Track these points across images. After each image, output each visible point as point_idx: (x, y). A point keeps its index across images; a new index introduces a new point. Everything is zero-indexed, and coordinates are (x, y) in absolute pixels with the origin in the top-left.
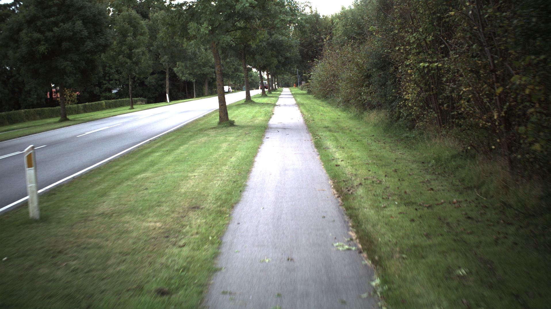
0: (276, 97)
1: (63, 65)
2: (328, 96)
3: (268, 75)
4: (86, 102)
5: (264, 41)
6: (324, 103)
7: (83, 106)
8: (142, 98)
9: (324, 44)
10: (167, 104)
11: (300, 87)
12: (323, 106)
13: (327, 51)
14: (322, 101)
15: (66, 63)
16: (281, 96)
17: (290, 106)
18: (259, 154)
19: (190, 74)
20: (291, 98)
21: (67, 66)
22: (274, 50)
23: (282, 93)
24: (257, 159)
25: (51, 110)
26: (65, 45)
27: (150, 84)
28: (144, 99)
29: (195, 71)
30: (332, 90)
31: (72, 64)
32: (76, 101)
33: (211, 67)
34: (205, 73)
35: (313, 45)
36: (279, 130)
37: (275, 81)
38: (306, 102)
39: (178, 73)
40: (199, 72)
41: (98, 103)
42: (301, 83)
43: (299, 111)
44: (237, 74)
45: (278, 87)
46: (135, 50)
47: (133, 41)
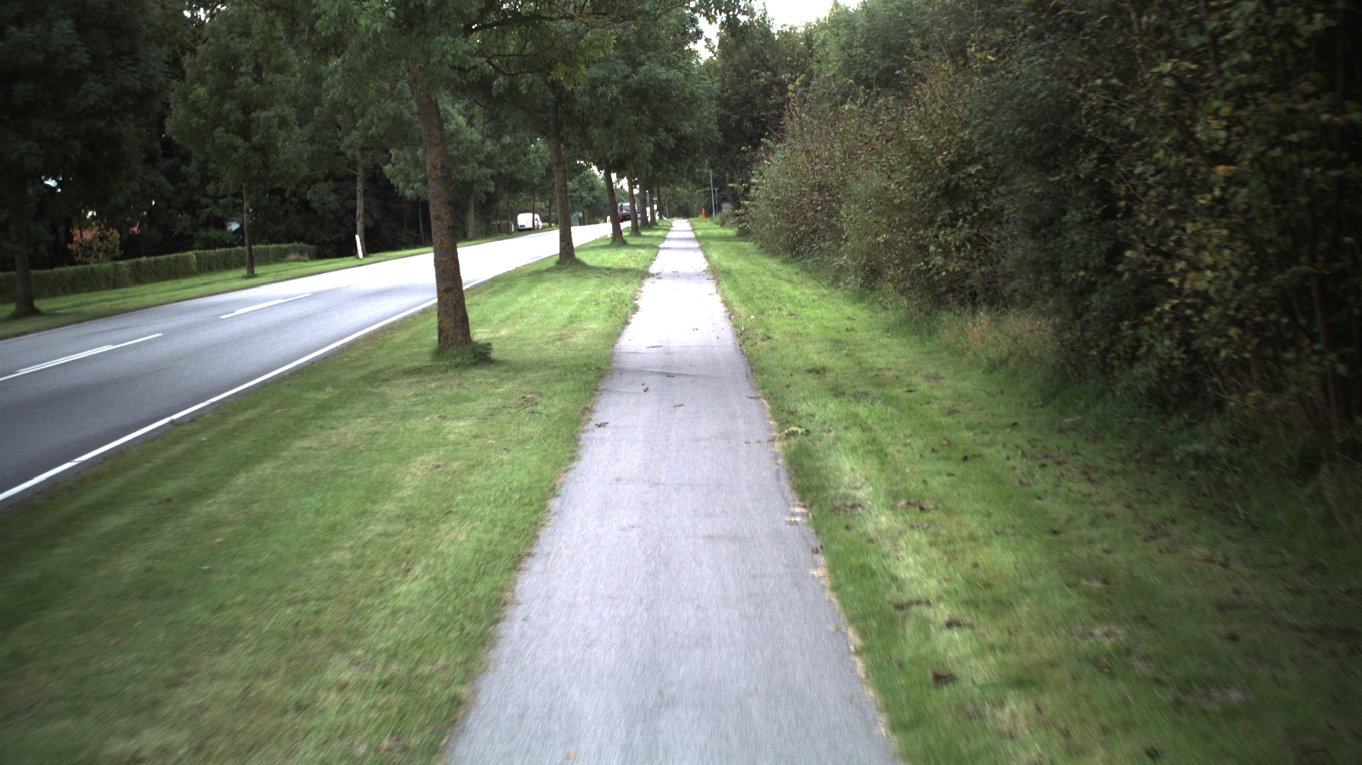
0: (652, 246)
2: (801, 248)
5: (615, 82)
6: (790, 269)
8: (301, 244)
9: (789, 99)
10: (356, 262)
11: (717, 218)
12: (790, 281)
14: (784, 262)
16: (665, 244)
17: (689, 277)
20: (694, 250)
22: (644, 112)
23: (670, 235)
26: (23, 91)
27: (325, 207)
28: (306, 246)
32: (117, 251)
33: (481, 164)
36: (649, 381)
37: (651, 200)
38: (737, 264)
39: (395, 178)
41: (177, 258)
42: (719, 208)
43: (718, 298)
45: (661, 217)
46: (258, 112)
47: (254, 88)
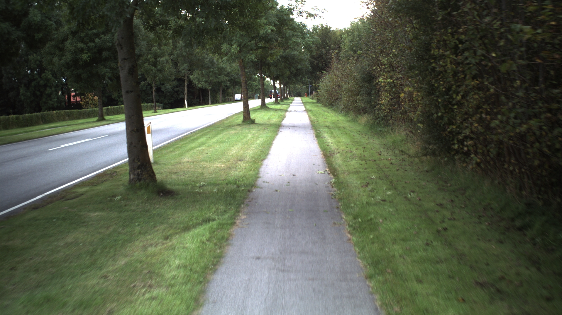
0: (288, 104)
1: (103, 71)
2: (333, 104)
3: (280, 84)
4: (109, 106)
6: (330, 110)
7: (106, 109)
8: (158, 103)
9: (332, 58)
10: (185, 109)
13: (334, 64)
14: (329, 108)
15: (105, 70)
16: (292, 104)
17: (299, 111)
18: (275, 140)
19: (206, 82)
20: (302, 106)
21: (106, 72)
22: (287, 63)
23: (293, 102)
24: (274, 142)
25: (79, 112)
26: (105, 54)
27: (166, 90)
28: (160, 104)
29: (211, 78)
30: (337, 99)
31: (110, 71)
33: (225, 75)
34: (220, 81)
35: (323, 58)
36: (290, 127)
37: (287, 90)
38: (314, 109)
39: (194, 80)
40: (215, 80)
42: (312, 93)
43: (307, 115)
44: (250, 83)
45: (290, 96)
46: (159, 58)
47: (158, 51)
